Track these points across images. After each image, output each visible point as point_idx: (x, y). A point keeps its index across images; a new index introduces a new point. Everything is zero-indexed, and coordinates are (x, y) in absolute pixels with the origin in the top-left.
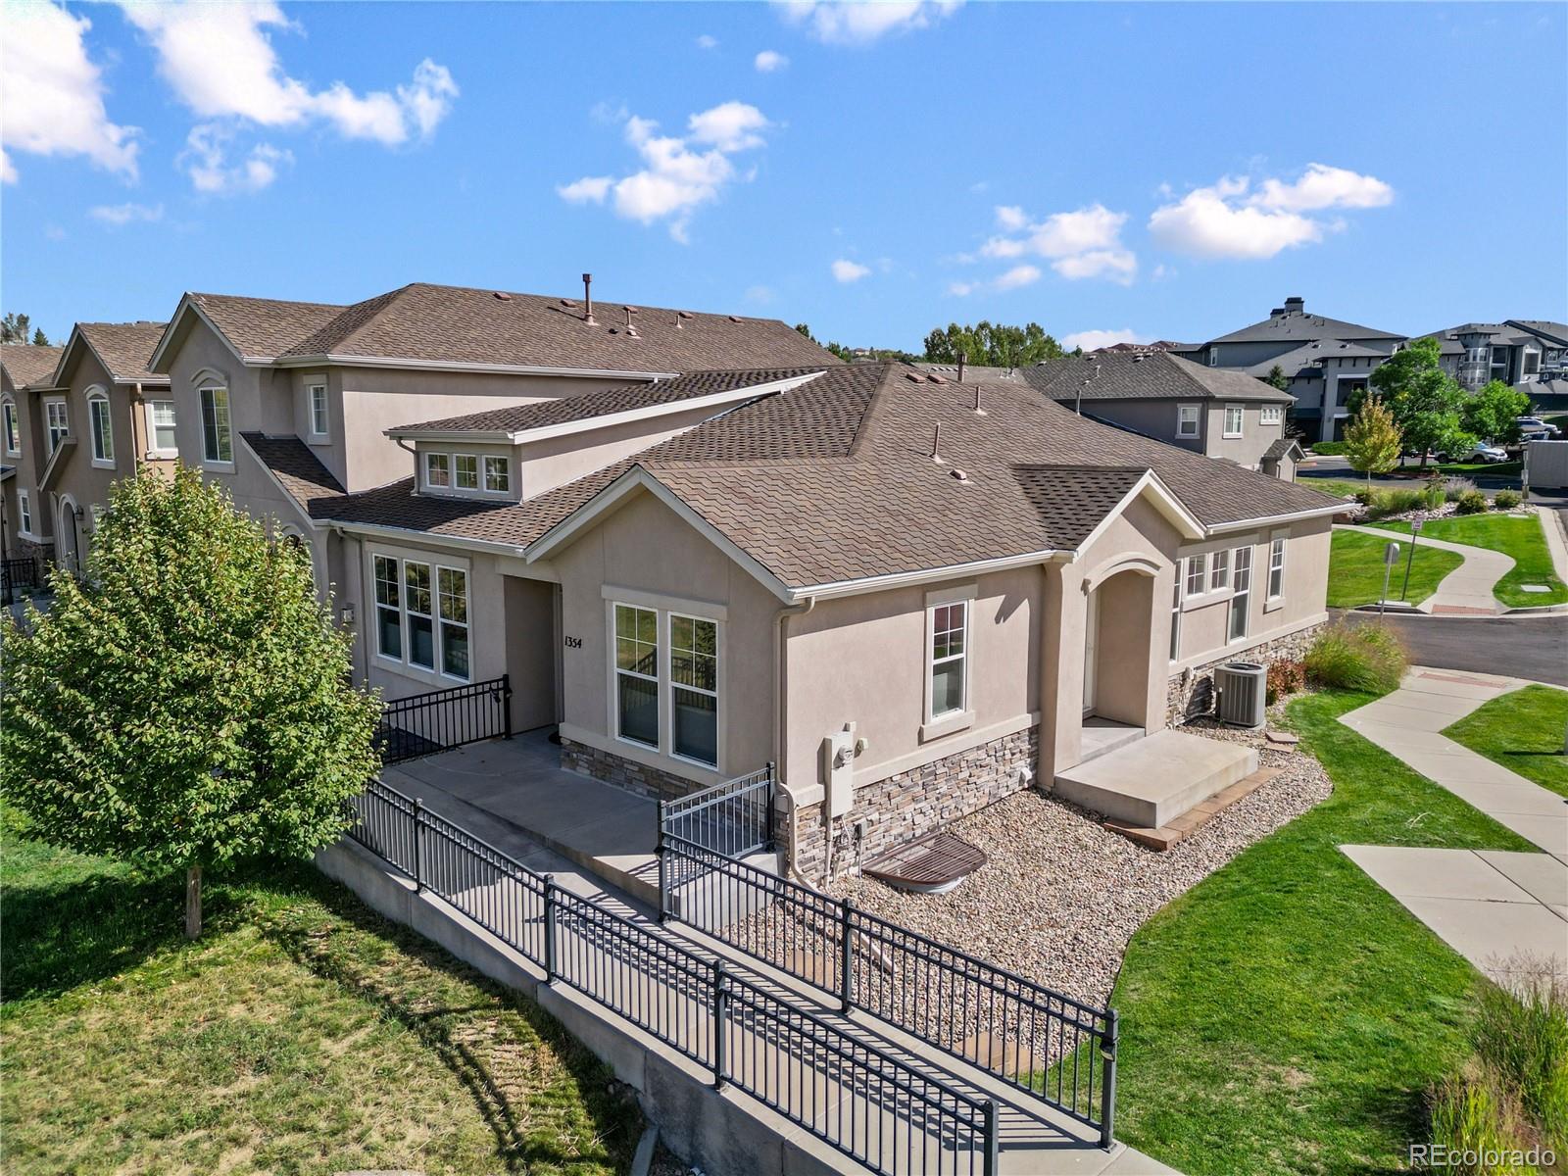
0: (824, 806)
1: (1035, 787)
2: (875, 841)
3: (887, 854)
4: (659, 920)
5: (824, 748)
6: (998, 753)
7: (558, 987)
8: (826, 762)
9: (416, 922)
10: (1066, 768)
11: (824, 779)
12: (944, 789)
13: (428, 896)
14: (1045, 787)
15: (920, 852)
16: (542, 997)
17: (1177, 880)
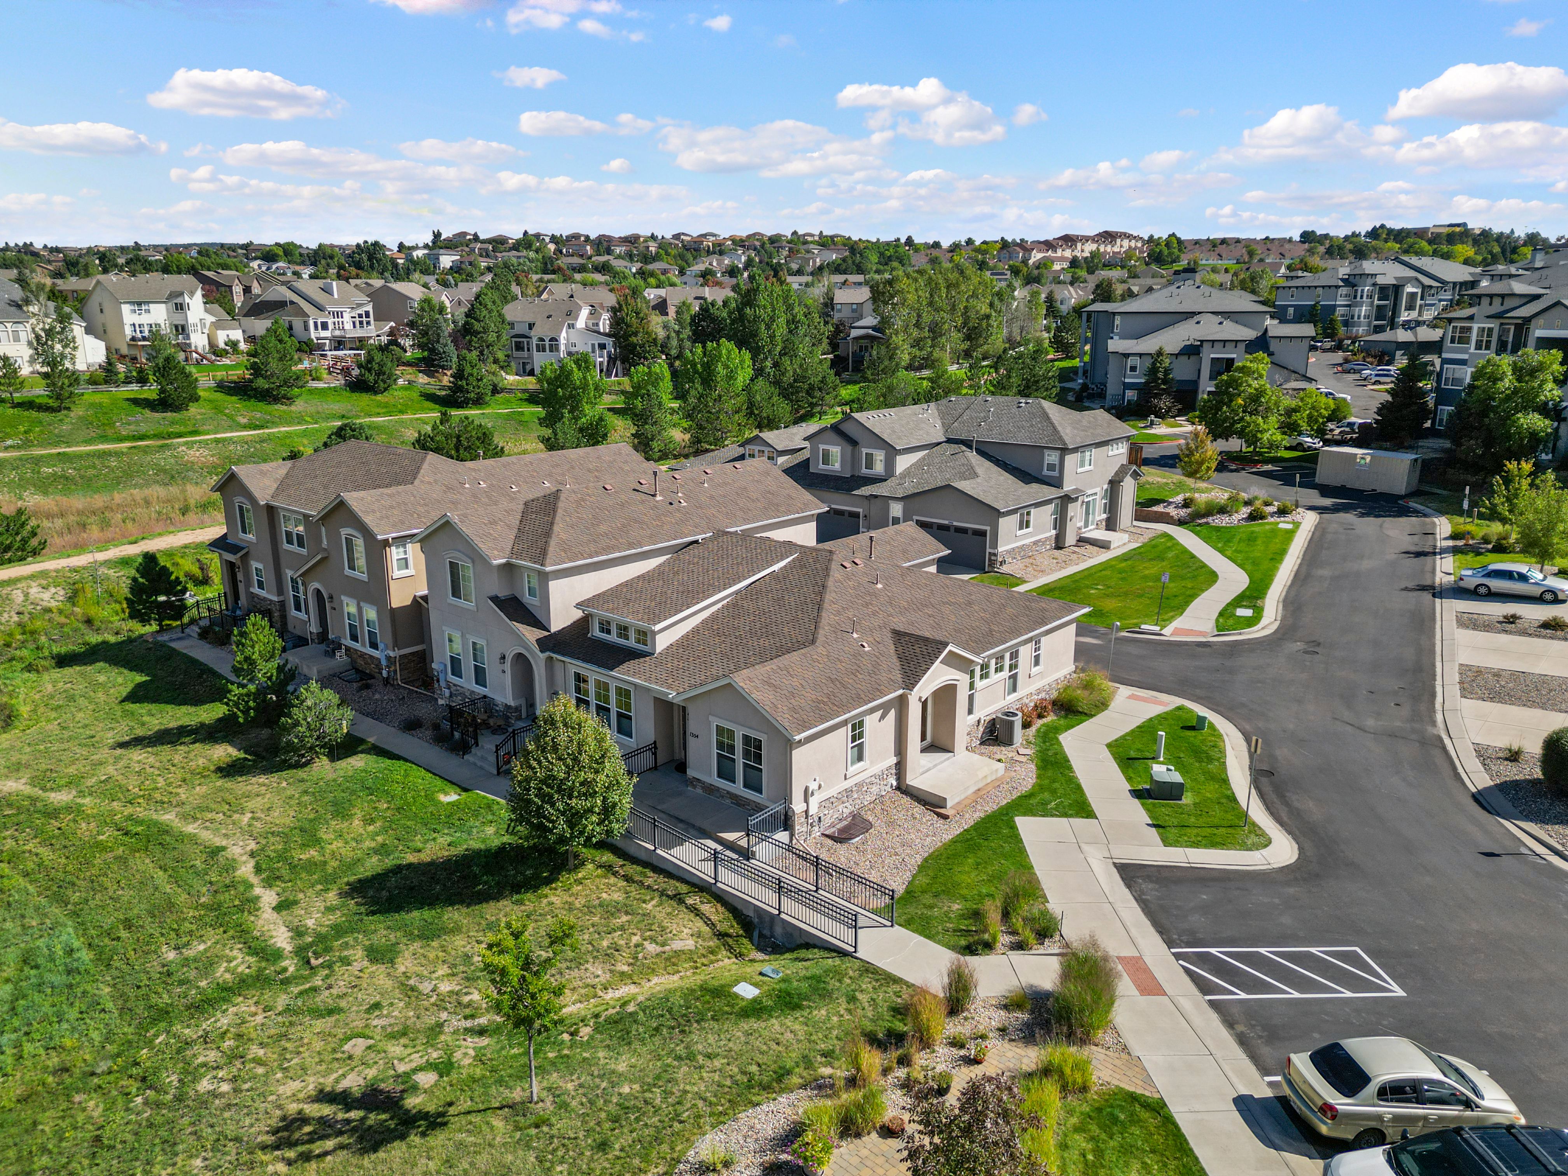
0: (806, 812)
1: (898, 788)
2: (827, 822)
3: (832, 825)
4: (748, 860)
5: (807, 789)
6: (881, 777)
7: (719, 885)
8: (807, 794)
9: (655, 863)
10: (913, 780)
11: (806, 801)
12: (856, 796)
13: (659, 851)
14: (902, 788)
15: (845, 823)
16: (713, 888)
17: (948, 832)
